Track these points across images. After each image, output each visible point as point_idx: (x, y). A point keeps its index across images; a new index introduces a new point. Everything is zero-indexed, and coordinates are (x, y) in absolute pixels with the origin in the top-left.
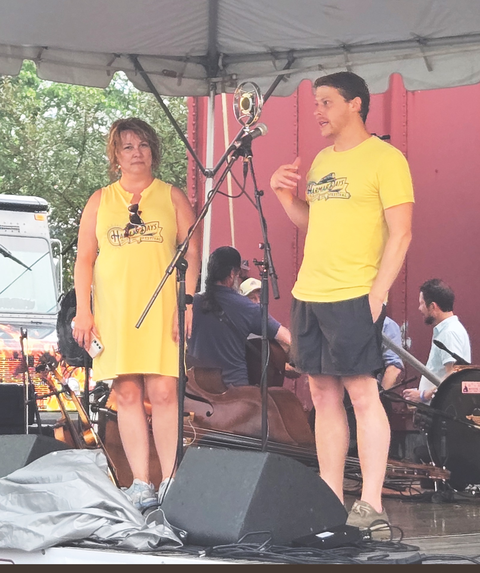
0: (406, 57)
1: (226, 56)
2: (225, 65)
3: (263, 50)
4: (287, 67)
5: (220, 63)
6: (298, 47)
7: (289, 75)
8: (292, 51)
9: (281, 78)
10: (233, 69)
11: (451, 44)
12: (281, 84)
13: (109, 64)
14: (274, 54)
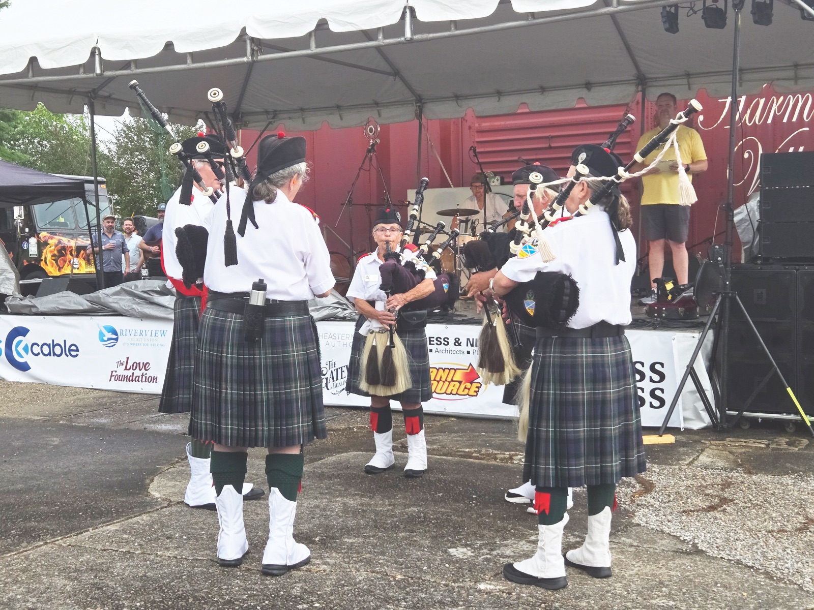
0: (331, 114)
1: (242, 113)
2: (242, 117)
3: (263, 110)
4: (273, 118)
5: (240, 116)
6: (279, 108)
7: (274, 122)
8: (275, 111)
9: (270, 123)
10: (246, 118)
11: (351, 109)
12: (270, 126)
13: (197, 116)
14: (267, 112)
